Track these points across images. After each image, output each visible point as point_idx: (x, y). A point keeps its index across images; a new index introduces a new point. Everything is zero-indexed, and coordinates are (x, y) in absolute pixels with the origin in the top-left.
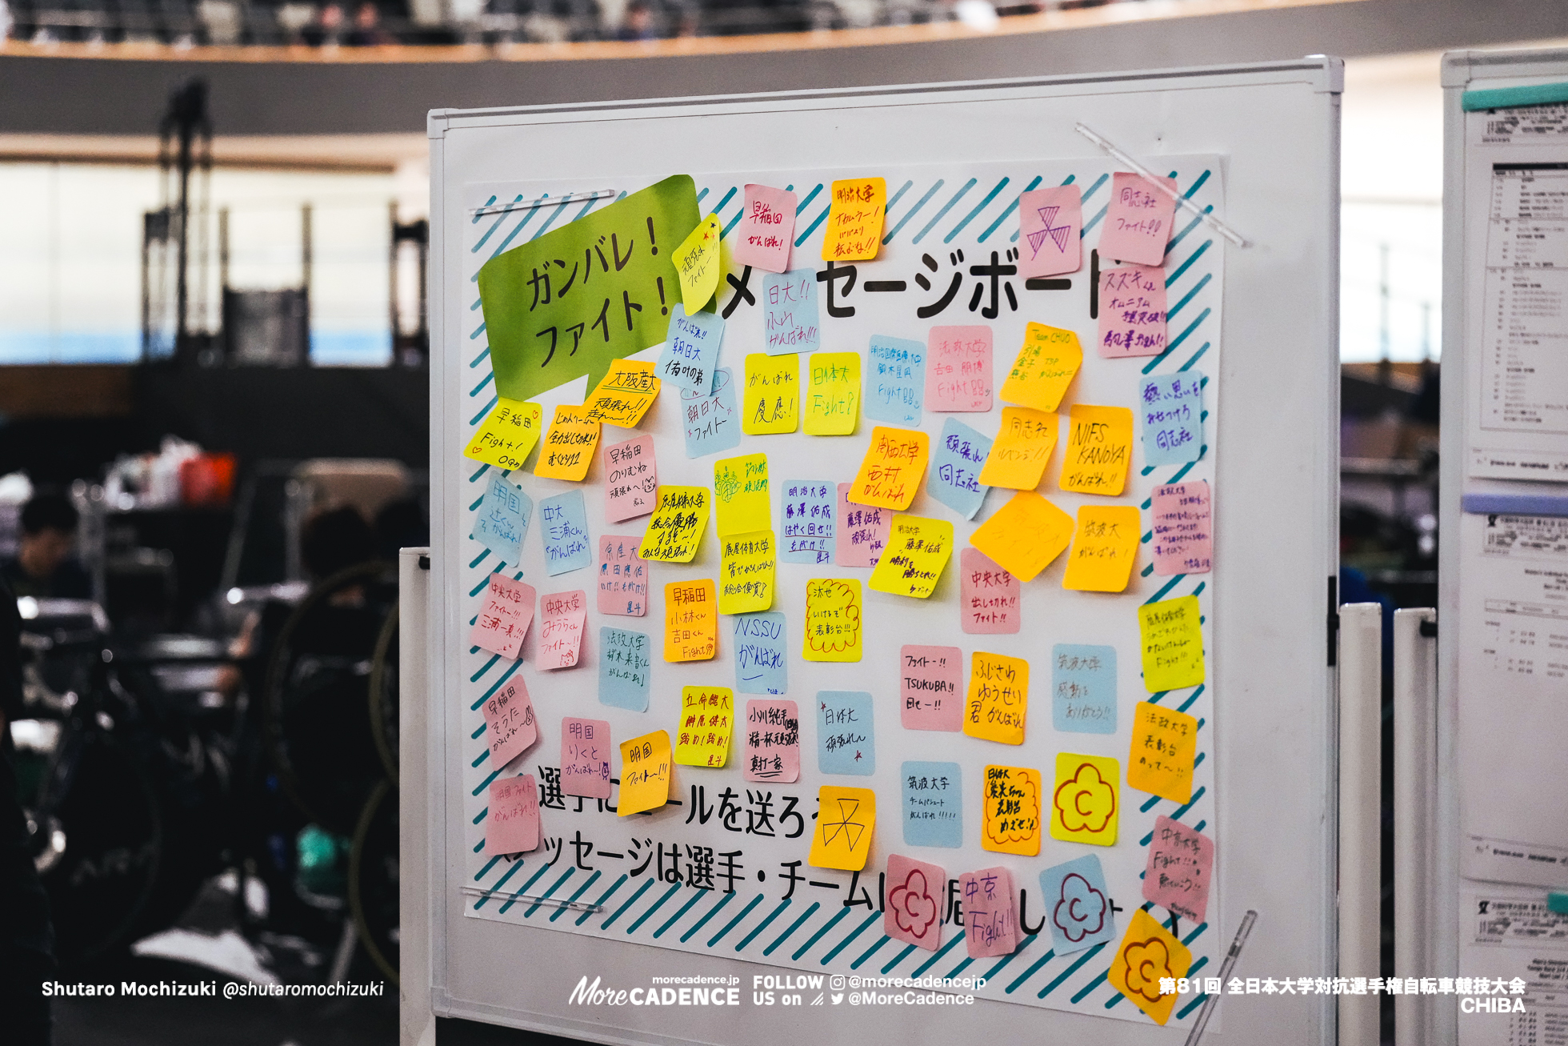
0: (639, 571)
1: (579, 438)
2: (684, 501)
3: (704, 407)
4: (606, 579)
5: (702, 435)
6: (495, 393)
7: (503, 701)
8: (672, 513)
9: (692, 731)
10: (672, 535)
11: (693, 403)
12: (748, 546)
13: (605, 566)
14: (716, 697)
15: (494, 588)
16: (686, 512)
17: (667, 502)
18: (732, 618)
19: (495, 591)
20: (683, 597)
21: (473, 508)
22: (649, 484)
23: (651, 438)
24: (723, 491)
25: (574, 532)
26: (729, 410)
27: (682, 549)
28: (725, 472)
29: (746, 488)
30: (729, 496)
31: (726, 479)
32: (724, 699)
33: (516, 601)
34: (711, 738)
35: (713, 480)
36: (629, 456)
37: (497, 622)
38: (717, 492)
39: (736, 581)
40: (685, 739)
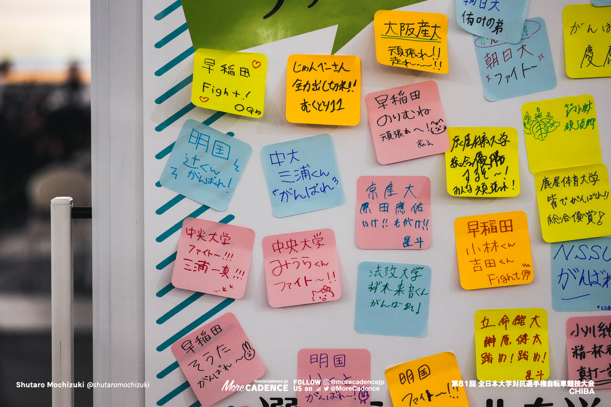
0: (418, 208)
1: (333, 85)
2: (482, 140)
3: (505, 54)
4: (368, 217)
5: (504, 79)
6: (190, 44)
7: (204, 339)
8: (471, 153)
9: (494, 351)
10: (480, 171)
11: (491, 51)
12: (572, 180)
13: (365, 205)
14: (524, 317)
15: (190, 232)
16: (487, 151)
17: (459, 142)
18: (550, 245)
19: (191, 235)
20: (481, 229)
21: (159, 156)
22: (438, 126)
23: (435, 85)
24: (535, 130)
25: (318, 174)
26: (541, 57)
27: (500, 185)
28: (537, 113)
29: (567, 127)
30: (544, 135)
31: (539, 119)
32: (535, 319)
33: (224, 244)
34: (523, 355)
35: (521, 120)
36: (404, 100)
37: (204, 265)
38: (528, 131)
39: (560, 211)
40: (487, 358)
